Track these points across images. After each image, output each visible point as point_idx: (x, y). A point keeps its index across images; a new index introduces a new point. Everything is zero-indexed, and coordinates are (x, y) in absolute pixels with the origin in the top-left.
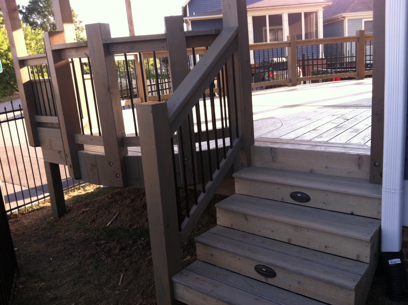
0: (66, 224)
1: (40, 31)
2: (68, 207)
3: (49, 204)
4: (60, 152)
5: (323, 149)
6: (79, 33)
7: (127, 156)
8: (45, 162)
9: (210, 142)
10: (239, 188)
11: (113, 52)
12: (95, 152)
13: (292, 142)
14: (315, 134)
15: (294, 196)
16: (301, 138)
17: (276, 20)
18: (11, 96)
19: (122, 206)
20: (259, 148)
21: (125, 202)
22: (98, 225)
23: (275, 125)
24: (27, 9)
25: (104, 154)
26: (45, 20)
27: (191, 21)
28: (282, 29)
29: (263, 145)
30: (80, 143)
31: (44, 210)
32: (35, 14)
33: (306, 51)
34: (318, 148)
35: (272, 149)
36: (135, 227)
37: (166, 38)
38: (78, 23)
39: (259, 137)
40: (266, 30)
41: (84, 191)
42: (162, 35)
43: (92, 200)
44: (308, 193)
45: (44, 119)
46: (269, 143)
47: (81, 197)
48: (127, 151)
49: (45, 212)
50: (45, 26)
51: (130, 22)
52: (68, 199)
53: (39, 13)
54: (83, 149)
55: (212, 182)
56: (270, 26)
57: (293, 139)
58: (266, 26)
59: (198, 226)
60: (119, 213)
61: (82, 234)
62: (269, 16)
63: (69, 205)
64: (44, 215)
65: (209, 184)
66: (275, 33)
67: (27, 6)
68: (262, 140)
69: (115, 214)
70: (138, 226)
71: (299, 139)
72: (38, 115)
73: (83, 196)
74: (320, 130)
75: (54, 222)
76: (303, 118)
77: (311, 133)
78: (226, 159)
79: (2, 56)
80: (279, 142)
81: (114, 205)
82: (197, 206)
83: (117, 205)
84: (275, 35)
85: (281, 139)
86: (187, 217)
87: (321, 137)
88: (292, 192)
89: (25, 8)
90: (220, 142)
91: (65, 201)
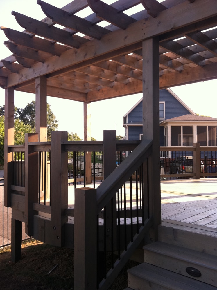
0: (19, 268)
1: (29, 126)
2: (23, 254)
3: (10, 250)
4: (23, 213)
5: (212, 235)
6: (54, 128)
7: (67, 223)
8: (12, 219)
9: (127, 218)
10: (147, 258)
11: (67, 150)
12: (45, 217)
13: (190, 226)
14: (207, 221)
15: (188, 270)
16: (197, 223)
17: (188, 130)
18: (2, 167)
19: (61, 259)
20: (165, 228)
21: (64, 256)
22: (42, 272)
23: (179, 210)
24: (24, 111)
25: (51, 220)
26: (34, 119)
27: (129, 126)
28: (192, 136)
29: (167, 225)
30: (36, 210)
31: (6, 255)
32: (28, 115)
33: (207, 154)
34: (208, 233)
35: (174, 230)
36: (68, 278)
37: (103, 143)
38: (54, 122)
39: (166, 218)
40: (180, 136)
41: (37, 243)
42: (101, 142)
43: (41, 251)
44: (200, 269)
45: (17, 188)
46: (172, 224)
47: (34, 247)
48: (67, 219)
49: (7, 256)
50: (32, 122)
51: (85, 127)
52: (24, 248)
53: (30, 114)
54: (38, 214)
55: (126, 252)
56: (183, 133)
57: (191, 223)
58: (180, 133)
59: (116, 284)
60: (58, 265)
61: (29, 278)
62: (184, 127)
63: (24, 252)
64: (5, 259)
65: (123, 253)
66: (187, 138)
67: (24, 109)
68: (168, 221)
69: (55, 265)
70: (71, 278)
71: (195, 223)
72: (13, 184)
73: (35, 247)
74: (212, 218)
75: (11, 265)
76: (201, 206)
77: (205, 219)
78: (139, 234)
79: (1, 140)
80: (180, 224)
81: (55, 257)
82: (113, 270)
83: (58, 257)
84: (187, 141)
85: (182, 222)
86: (104, 278)
87: (212, 224)
88: (187, 267)
89: (22, 110)
90: (135, 220)
91: (22, 249)
